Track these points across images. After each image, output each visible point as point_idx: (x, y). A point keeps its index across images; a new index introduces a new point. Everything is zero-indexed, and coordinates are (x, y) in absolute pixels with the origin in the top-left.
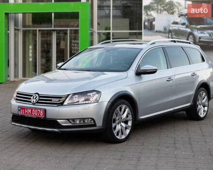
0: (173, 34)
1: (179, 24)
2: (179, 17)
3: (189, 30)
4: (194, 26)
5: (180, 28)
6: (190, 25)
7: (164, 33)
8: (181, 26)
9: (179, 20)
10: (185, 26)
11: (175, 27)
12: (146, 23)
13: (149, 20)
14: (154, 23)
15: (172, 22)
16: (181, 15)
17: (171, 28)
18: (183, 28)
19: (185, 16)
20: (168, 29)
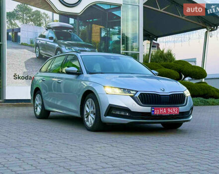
0: (40, 48)
1: (47, 38)
2: (47, 30)
3: (57, 45)
4: (62, 41)
5: (48, 42)
6: (58, 39)
7: (31, 46)
8: (48, 40)
9: (46, 33)
10: (52, 41)
11: (43, 41)
12: (10, 34)
13: (13, 30)
14: (19, 34)
15: (39, 34)
16: (48, 28)
17: (38, 42)
18: (51, 43)
19: (52, 29)
20: (35, 43)
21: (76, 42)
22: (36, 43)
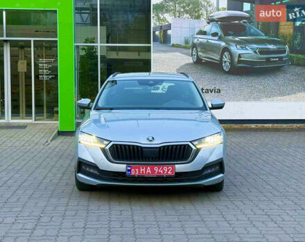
0: (199, 50)
1: (209, 35)
2: (208, 23)
3: (223, 44)
4: (230, 37)
5: (210, 41)
6: (225, 36)
7: (185, 48)
8: (210, 37)
9: (207, 28)
10: (217, 38)
11: (202, 39)
12: (157, 33)
13: (161, 27)
14: (169, 32)
15: (197, 30)
16: (211, 21)
17: (195, 41)
18: (214, 41)
19: (217, 21)
20: (191, 42)
21: (253, 38)
22: (193, 42)
